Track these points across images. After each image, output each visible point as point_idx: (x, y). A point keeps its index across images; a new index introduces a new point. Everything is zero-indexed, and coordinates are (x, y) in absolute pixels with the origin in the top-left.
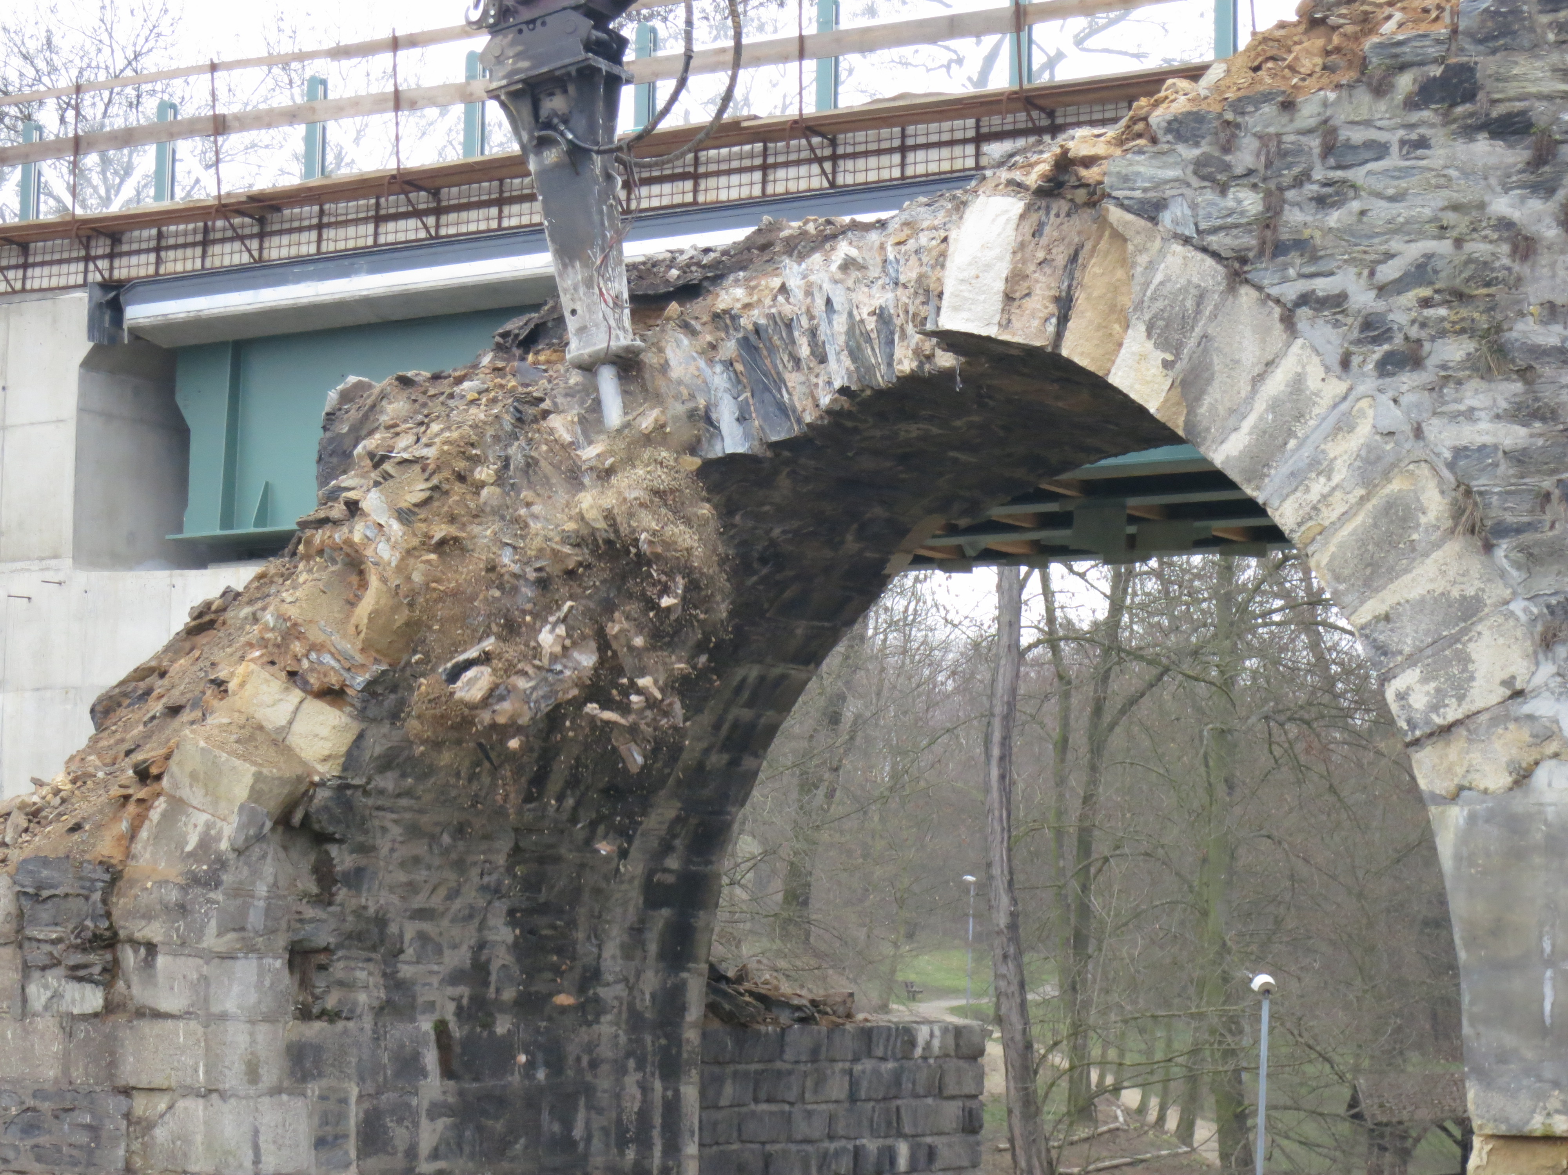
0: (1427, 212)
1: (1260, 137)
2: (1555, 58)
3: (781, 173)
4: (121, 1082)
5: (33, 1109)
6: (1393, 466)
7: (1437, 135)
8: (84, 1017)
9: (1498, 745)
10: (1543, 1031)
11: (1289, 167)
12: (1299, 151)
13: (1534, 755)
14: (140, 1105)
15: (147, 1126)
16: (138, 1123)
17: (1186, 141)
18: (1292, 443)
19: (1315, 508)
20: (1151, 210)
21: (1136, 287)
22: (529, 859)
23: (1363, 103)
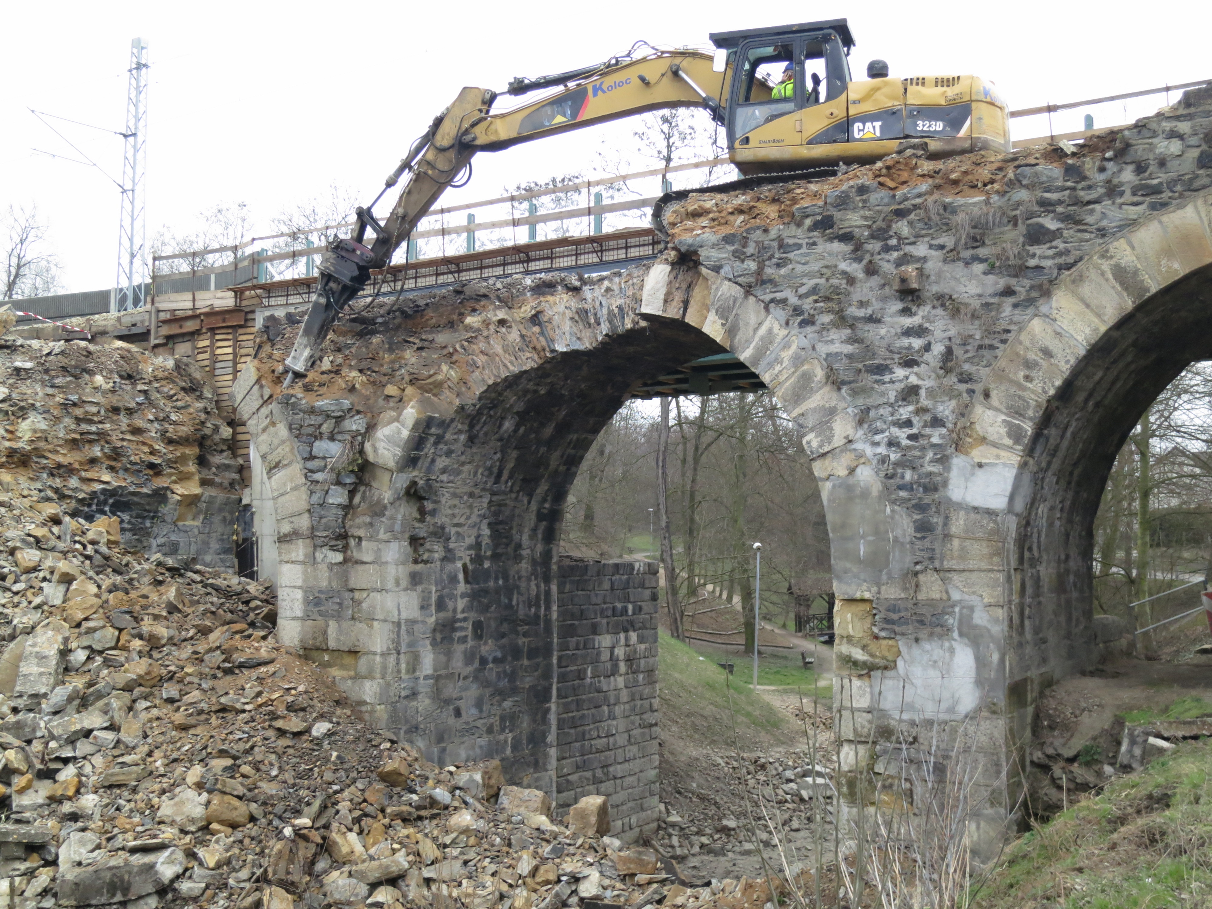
0: (816, 269)
1: (756, 242)
2: (862, 212)
3: (582, 257)
4: (350, 587)
5: (319, 597)
6: (805, 360)
7: (820, 241)
8: (336, 564)
9: (843, 460)
10: (860, 562)
11: (766, 253)
12: (770, 247)
13: (856, 463)
14: (357, 595)
15: (360, 603)
16: (356, 602)
17: (729, 244)
18: (768, 352)
19: (777, 375)
20: (717, 269)
21: (712, 297)
22: (495, 505)
23: (793, 229)
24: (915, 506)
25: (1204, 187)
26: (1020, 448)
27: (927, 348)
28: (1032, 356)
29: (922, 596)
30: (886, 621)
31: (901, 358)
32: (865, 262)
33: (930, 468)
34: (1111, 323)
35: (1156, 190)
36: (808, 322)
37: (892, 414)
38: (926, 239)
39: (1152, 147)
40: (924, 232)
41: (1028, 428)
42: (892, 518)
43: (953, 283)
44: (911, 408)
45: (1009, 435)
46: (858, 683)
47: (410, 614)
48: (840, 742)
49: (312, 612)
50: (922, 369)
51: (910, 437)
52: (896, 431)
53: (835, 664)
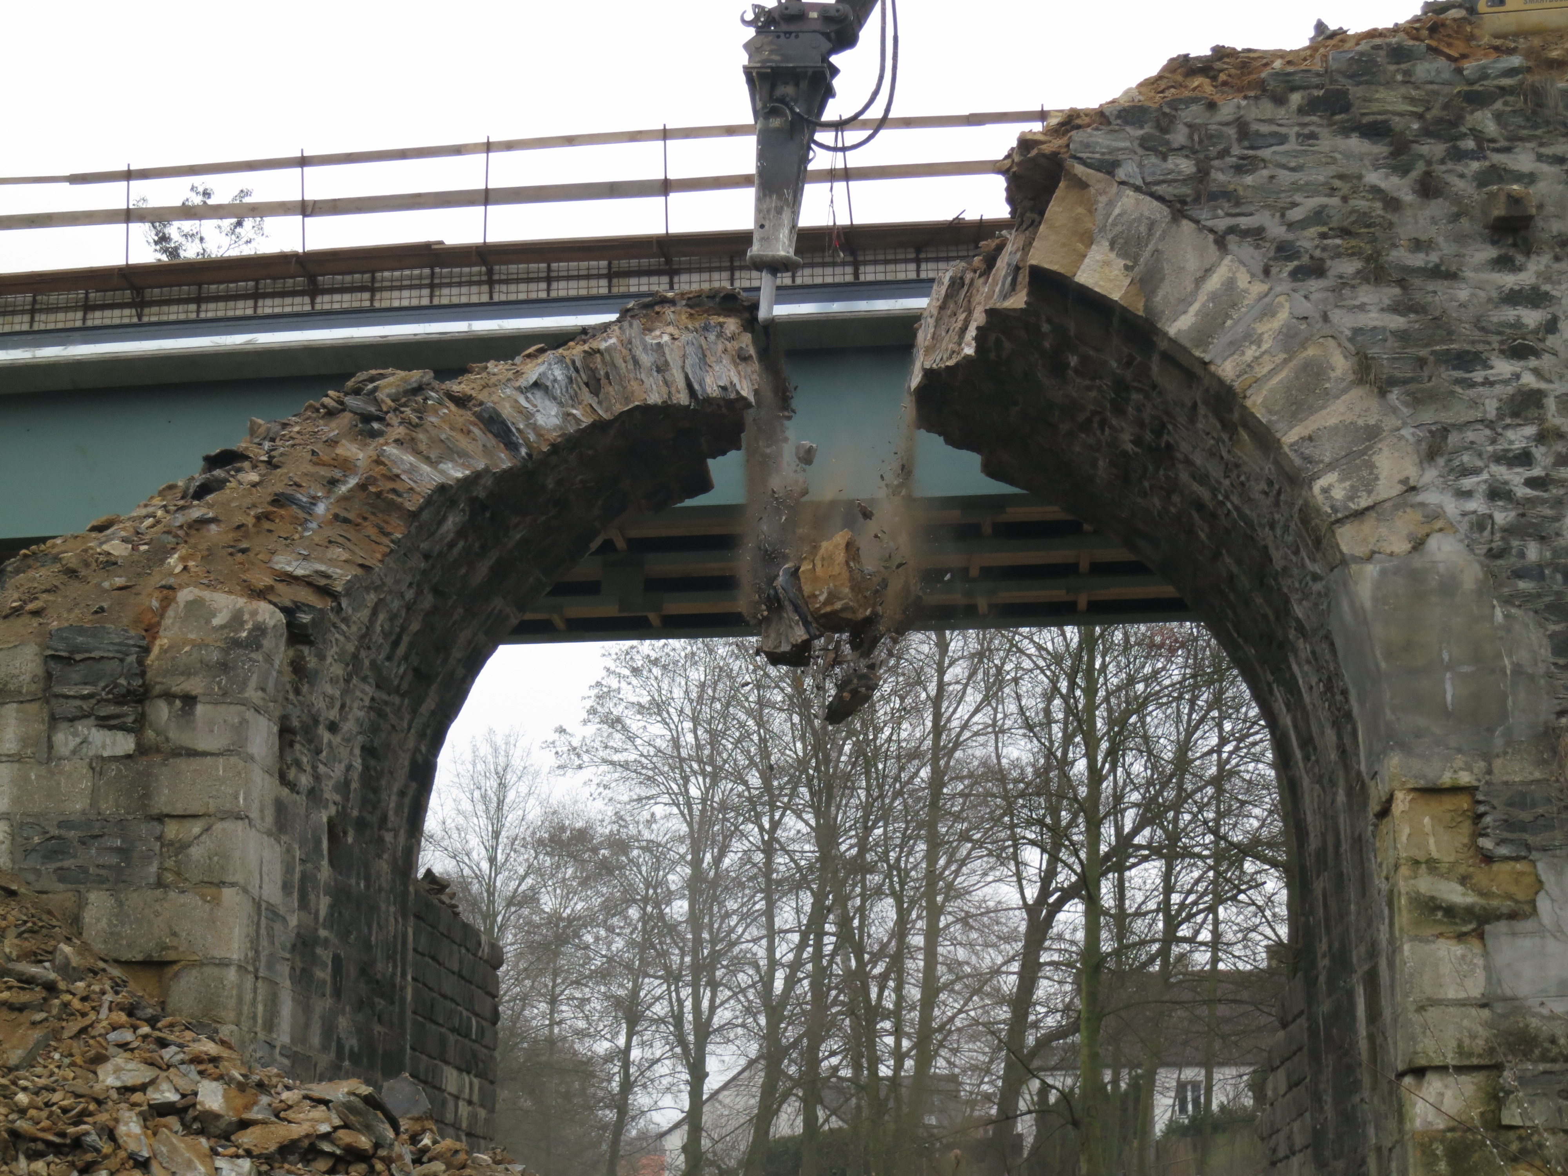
0: (1321, 179)
1: (1189, 126)
2: (1403, 90)
3: (446, 291)
4: (155, 811)
5: (59, 838)
6: (1307, 339)
7: (1324, 132)
8: (115, 759)
9: (1399, 523)
10: (1447, 714)
11: (1214, 145)
12: (1220, 136)
13: (1425, 529)
15: (183, 847)
16: (171, 843)
17: (1132, 124)
18: (1229, 323)
19: (1249, 366)
20: (1109, 167)
21: (1099, 217)
22: (376, 709)
23: (1267, 109)
24: (1552, 608)
27: (1551, 326)
30: (1509, 824)
31: (1502, 342)
32: (1414, 174)
36: (1317, 270)
37: (1493, 442)
38: (1529, 145)
40: (1524, 132)
42: (1509, 630)
44: (1530, 430)
46: (1458, 950)
47: (272, 892)
48: (1419, 1072)
49: (38, 873)
50: (1546, 362)
51: (1531, 483)
52: (1502, 472)
53: (1404, 918)
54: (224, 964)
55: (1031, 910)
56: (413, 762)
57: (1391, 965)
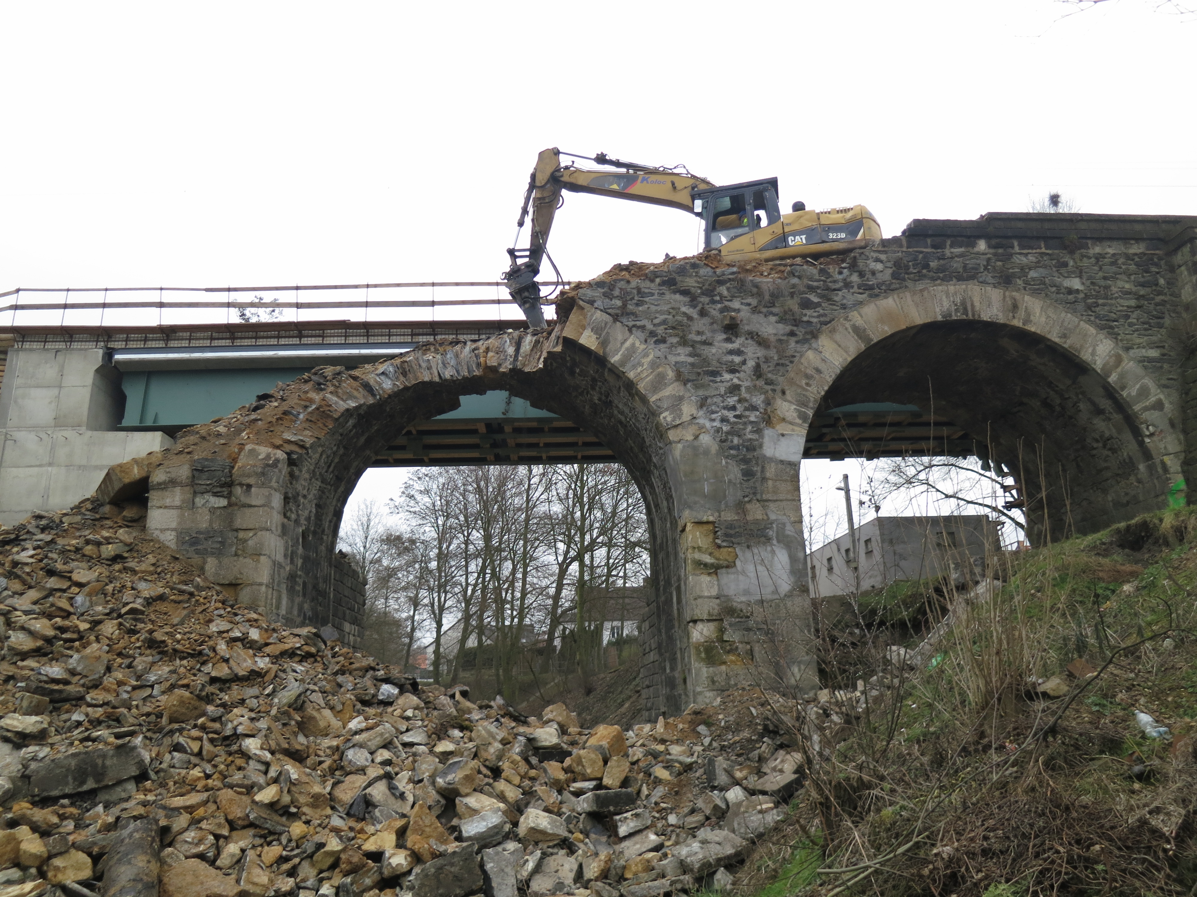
0: (666, 309)
1: (620, 289)
2: (695, 279)
4: (235, 528)
5: (196, 537)
6: (659, 365)
7: (667, 293)
8: (219, 508)
9: (690, 430)
10: (705, 496)
11: (629, 296)
12: (631, 293)
13: (699, 432)
14: (241, 535)
15: (245, 541)
16: (241, 540)
17: (600, 287)
18: (632, 358)
19: (639, 374)
20: (591, 302)
21: (588, 320)
22: (322, 490)
23: (648, 283)
24: (742, 460)
25: (896, 289)
26: (807, 425)
27: (744, 362)
28: (809, 371)
29: (750, 518)
30: (726, 535)
31: (727, 368)
32: (698, 308)
33: (749, 436)
34: (853, 357)
35: (871, 288)
36: (663, 341)
37: (723, 402)
38: (738, 299)
39: (867, 266)
40: (737, 294)
41: (810, 413)
42: (727, 467)
43: (758, 326)
44: (736, 398)
45: (799, 418)
46: (708, 578)
47: (280, 558)
48: (695, 622)
49: (188, 551)
50: (742, 375)
51: (735, 416)
52: (726, 413)
53: (689, 567)
54: (261, 584)
55: (560, 565)
56: (335, 510)
57: (685, 584)
